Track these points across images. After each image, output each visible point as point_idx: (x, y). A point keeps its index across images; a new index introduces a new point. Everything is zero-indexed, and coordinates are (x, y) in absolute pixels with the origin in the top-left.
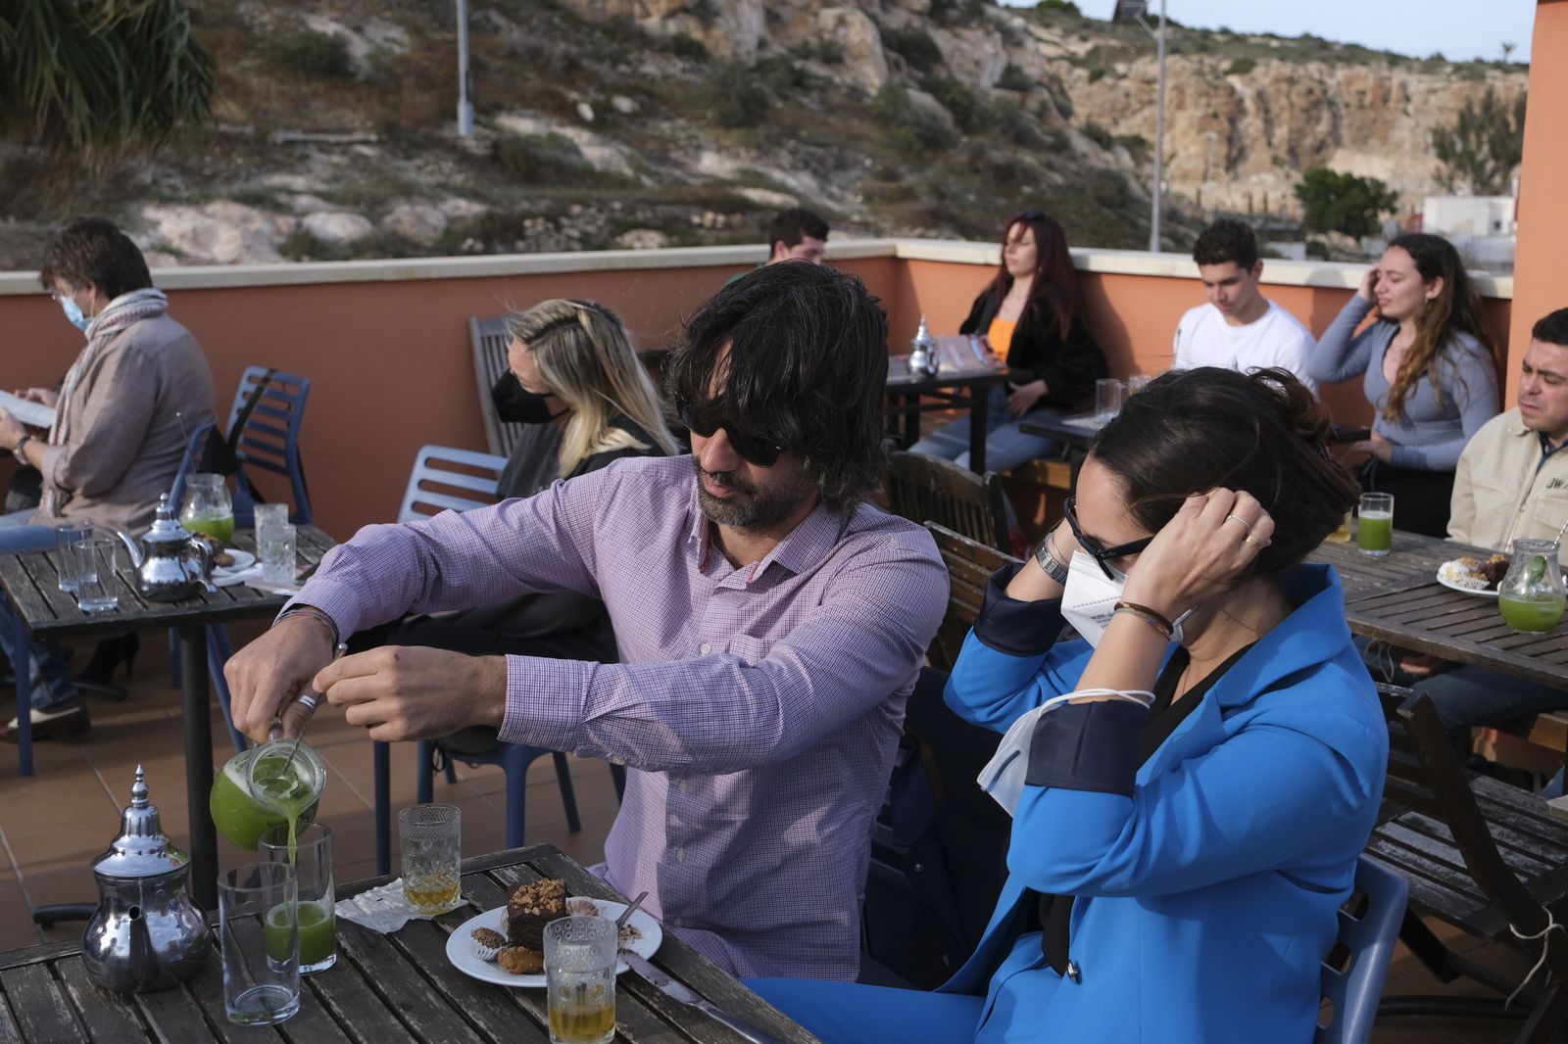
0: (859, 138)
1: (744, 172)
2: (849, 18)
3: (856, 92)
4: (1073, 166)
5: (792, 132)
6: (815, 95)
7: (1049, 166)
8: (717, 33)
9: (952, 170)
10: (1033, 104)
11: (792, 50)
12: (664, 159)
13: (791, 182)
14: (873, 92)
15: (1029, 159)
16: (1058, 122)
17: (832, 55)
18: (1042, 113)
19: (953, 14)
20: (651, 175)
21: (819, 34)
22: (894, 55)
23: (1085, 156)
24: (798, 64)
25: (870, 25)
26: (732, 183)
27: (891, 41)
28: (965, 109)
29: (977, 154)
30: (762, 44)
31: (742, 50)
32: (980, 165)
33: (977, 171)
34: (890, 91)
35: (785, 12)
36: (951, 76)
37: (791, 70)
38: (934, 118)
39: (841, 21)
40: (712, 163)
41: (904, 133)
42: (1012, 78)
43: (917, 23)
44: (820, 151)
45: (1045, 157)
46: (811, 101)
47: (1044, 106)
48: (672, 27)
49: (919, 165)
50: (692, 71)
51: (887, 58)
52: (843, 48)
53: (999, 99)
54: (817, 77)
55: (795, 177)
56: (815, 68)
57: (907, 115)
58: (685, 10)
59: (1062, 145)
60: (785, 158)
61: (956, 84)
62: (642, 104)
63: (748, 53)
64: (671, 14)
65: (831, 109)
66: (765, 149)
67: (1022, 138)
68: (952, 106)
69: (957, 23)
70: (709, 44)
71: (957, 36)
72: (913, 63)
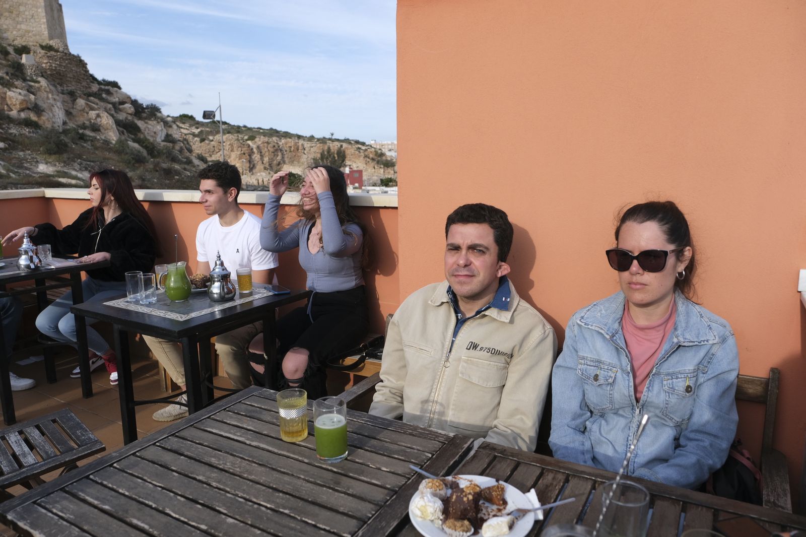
0: (108, 159)
1: (58, 172)
2: (101, 115)
3: (107, 142)
4: (194, 169)
5: (80, 156)
6: (89, 143)
7: (185, 169)
8: (43, 118)
9: (147, 171)
10: (177, 147)
11: (78, 126)
12: (21, 166)
13: (80, 175)
14: (114, 142)
15: (177, 167)
16: (188, 154)
17: (96, 128)
18: (181, 151)
19: (144, 115)
20: (14, 173)
21: (89, 120)
22: (121, 129)
23: (198, 166)
24: (81, 131)
25: (110, 117)
26: (53, 176)
27: (118, 123)
28: (151, 149)
29: (156, 165)
30: (65, 123)
31: (56, 125)
32: (158, 169)
33: (157, 171)
34: (120, 141)
35: (74, 112)
36: (145, 137)
37: (78, 133)
38: (139, 152)
39: (98, 116)
40: (42, 168)
41: (126, 157)
42: (169, 138)
43: (130, 118)
44: (92, 164)
45: (183, 166)
46: (88, 145)
47: (181, 148)
48: (23, 115)
49: (134, 169)
50: (33, 132)
51: (118, 130)
52: (100, 126)
53: (164, 146)
54: (90, 136)
55: (81, 173)
56: (88, 133)
57: (128, 151)
58: (28, 109)
59: (189, 162)
60: (77, 166)
61: (147, 139)
62: (9, 145)
63: (59, 126)
64: (22, 110)
65: (96, 148)
66: (66, 163)
67: (174, 160)
68: (146, 147)
69: (146, 118)
70: (41, 122)
71: (146, 123)
72: (129, 132)
